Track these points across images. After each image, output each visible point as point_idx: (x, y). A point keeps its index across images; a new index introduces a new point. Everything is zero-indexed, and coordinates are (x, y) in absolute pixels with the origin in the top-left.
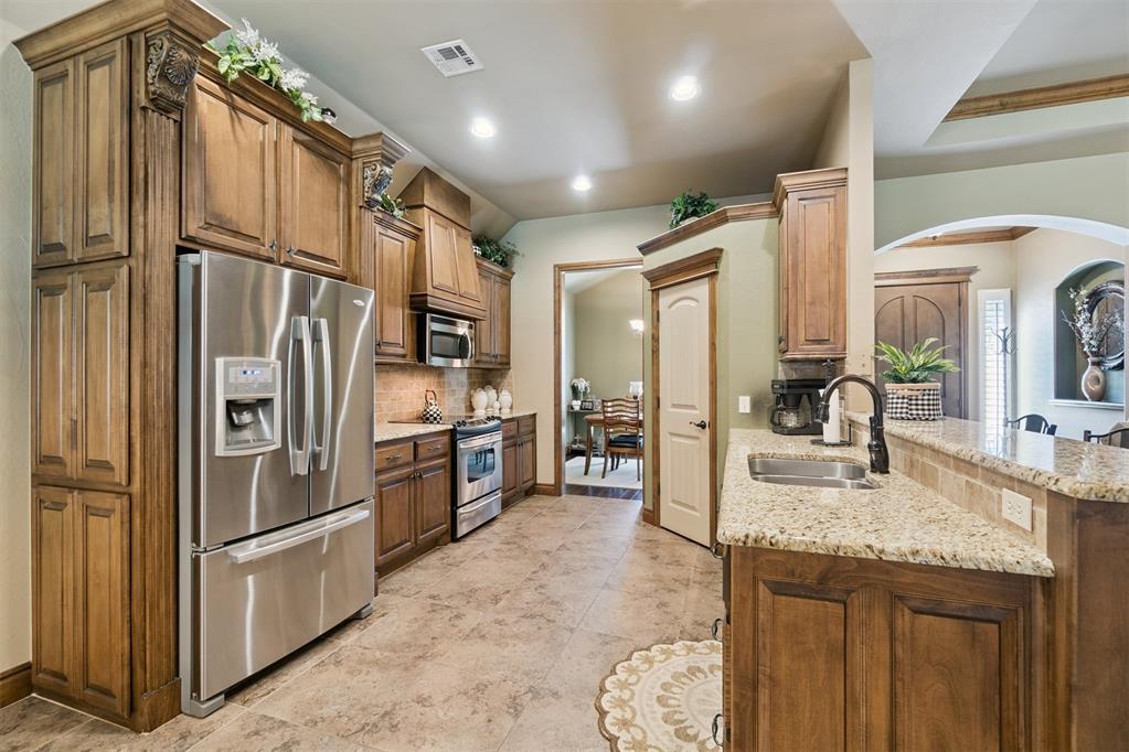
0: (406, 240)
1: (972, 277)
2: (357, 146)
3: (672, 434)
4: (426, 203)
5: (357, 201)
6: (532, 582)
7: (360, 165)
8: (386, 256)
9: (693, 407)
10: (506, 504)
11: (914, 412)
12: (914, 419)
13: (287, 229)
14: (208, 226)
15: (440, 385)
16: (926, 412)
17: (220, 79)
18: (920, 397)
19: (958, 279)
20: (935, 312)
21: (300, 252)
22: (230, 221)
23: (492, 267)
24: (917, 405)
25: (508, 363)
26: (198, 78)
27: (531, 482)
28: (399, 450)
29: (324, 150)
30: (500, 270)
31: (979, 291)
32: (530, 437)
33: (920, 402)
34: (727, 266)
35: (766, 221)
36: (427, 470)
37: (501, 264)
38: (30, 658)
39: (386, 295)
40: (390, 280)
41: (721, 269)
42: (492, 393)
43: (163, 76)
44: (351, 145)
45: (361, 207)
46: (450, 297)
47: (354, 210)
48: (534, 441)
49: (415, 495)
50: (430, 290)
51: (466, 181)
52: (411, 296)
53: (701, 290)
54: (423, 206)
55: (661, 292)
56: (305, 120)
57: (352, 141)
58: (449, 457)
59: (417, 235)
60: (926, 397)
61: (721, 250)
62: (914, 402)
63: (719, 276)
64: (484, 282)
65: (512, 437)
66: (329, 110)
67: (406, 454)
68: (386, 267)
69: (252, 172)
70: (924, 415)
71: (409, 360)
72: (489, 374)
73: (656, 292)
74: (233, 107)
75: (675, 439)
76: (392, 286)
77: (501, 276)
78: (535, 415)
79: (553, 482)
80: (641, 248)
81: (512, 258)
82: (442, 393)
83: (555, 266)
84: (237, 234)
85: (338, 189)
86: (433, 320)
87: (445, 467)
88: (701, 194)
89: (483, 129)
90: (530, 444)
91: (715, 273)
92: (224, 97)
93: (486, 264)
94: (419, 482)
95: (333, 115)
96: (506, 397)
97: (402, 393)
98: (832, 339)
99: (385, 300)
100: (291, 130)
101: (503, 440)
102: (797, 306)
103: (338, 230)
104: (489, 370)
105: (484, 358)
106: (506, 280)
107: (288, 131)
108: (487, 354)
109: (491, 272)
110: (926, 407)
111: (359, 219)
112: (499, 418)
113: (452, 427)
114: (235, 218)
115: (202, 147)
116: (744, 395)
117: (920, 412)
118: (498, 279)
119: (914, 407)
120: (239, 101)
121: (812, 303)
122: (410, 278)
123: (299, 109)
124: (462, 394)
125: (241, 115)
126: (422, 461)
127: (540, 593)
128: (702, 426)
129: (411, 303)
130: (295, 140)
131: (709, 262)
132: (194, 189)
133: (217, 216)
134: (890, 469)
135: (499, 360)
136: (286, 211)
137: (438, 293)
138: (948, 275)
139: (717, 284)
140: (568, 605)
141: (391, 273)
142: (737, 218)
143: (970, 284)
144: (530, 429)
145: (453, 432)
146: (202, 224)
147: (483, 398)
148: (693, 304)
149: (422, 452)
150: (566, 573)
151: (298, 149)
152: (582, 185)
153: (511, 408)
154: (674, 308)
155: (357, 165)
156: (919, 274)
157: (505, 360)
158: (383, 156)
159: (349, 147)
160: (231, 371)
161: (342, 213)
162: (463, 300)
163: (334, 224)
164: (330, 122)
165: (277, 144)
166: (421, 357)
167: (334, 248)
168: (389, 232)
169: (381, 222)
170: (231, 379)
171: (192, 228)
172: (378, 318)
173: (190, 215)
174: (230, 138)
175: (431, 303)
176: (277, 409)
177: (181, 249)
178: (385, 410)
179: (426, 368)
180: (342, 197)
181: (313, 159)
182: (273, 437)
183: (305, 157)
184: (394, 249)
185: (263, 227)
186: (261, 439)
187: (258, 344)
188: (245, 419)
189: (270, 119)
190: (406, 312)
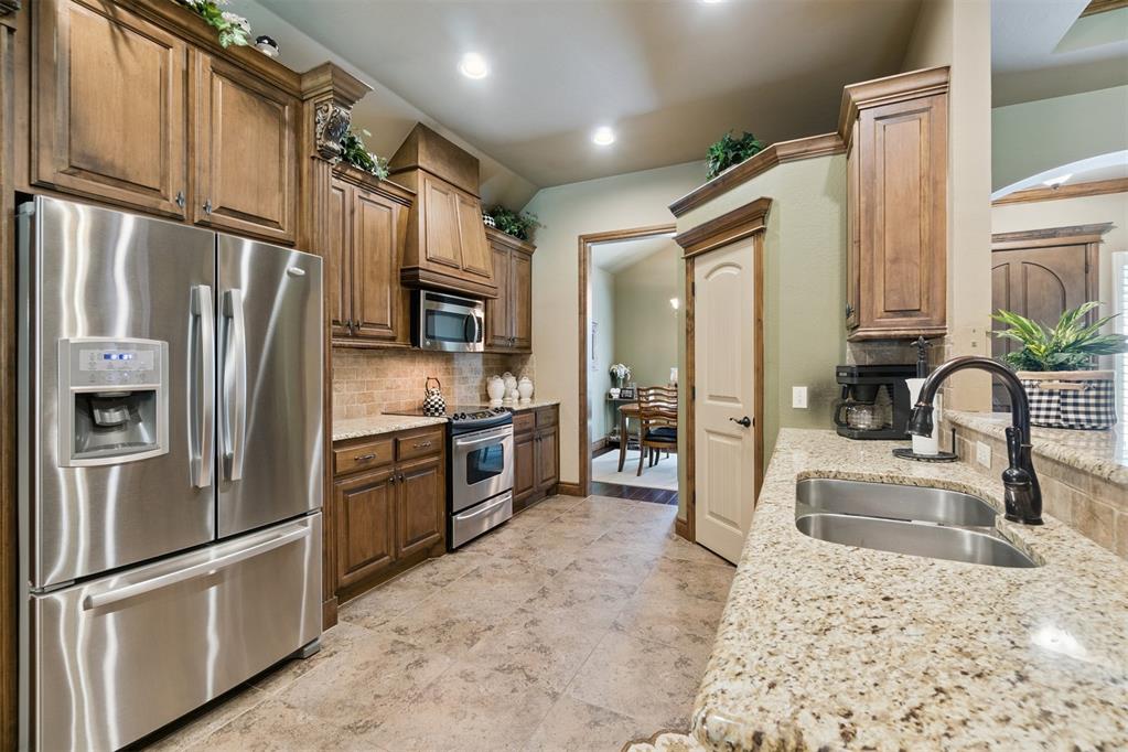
0: (394, 205)
1: (1104, 237)
2: (307, 84)
3: (709, 432)
4: (420, 164)
5: (308, 150)
6: (524, 614)
7: (312, 106)
8: (368, 223)
9: (734, 399)
10: (519, 507)
11: (1071, 416)
12: (1071, 427)
13: (202, 181)
14: (75, 170)
15: (448, 372)
16: (1093, 417)
18: (1081, 393)
19: (1086, 239)
20: (1051, 280)
21: (223, 210)
22: (112, 166)
23: (509, 240)
24: (1076, 404)
25: (529, 347)
27: (552, 481)
28: (374, 448)
29: (259, 87)
30: (518, 243)
31: (1114, 254)
32: (552, 429)
33: (1081, 401)
34: (777, 221)
35: (831, 157)
36: (410, 473)
37: (518, 236)
39: (368, 268)
40: (373, 253)
41: (769, 225)
42: (511, 380)
44: (300, 82)
45: (313, 158)
46: (450, 271)
47: (306, 162)
48: (556, 435)
49: (396, 501)
50: (422, 263)
51: (470, 139)
52: (402, 270)
53: (744, 253)
54: (417, 167)
55: (696, 260)
56: (225, 44)
57: (300, 77)
58: (443, 455)
59: (410, 201)
60: (1093, 393)
61: (769, 201)
62: (1070, 400)
63: (767, 235)
64: (497, 256)
65: (529, 430)
66: (266, 38)
67: (384, 451)
68: (369, 236)
69: (147, 107)
70: (1089, 421)
71: (399, 343)
72: (509, 358)
73: (690, 259)
74: (116, 23)
75: (712, 438)
76: (376, 258)
77: (520, 250)
78: (557, 405)
79: (577, 481)
80: (673, 209)
81: (533, 230)
82: (451, 381)
83: (580, 237)
84: (122, 182)
85: (281, 136)
86: (429, 297)
87: (437, 466)
88: (745, 134)
89: (475, 67)
90: (551, 440)
91: (762, 231)
92: (100, 7)
93: (499, 236)
94: (401, 487)
95: (272, 43)
96: (526, 385)
97: (400, 381)
98: (924, 309)
99: (367, 275)
100: (209, 58)
101: (515, 433)
102: (872, 263)
103: (281, 184)
104: (510, 355)
105: (497, 342)
106: (526, 255)
107: (202, 61)
108: (502, 337)
109: (504, 244)
110: (1093, 409)
111: (312, 173)
112: (509, 409)
113: (446, 420)
114: (119, 162)
115: (67, 68)
116: (800, 384)
117: (1082, 417)
118: (515, 253)
119: (1070, 408)
120: (125, 16)
121: (895, 260)
122: (401, 249)
123: (216, 31)
124: (476, 381)
125: (129, 34)
126: (405, 460)
127: (530, 633)
128: (746, 423)
129: (402, 278)
130: (214, 70)
131: (754, 217)
132: (52, 122)
133: (89, 158)
134: (1044, 516)
135: (517, 343)
136: (200, 156)
137: (433, 267)
138: (1070, 235)
139: (764, 244)
140: (560, 655)
141: (374, 243)
142: (789, 158)
143: (1101, 246)
144: (552, 420)
145: (448, 426)
146: (65, 167)
147: (498, 386)
148: (734, 271)
149: (405, 449)
150: (568, 604)
151: (219, 83)
152: (604, 138)
153: (532, 397)
154: (712, 277)
155: (308, 107)
156: (1031, 235)
157: (525, 344)
158: (335, 93)
159: (295, 84)
160: (84, 355)
161: (289, 165)
162: (466, 276)
163: (274, 175)
164: (268, 51)
165: (186, 74)
166: (415, 340)
167: (275, 207)
168: (373, 197)
169: (360, 184)
170: (84, 366)
171: (47, 173)
172: (357, 294)
173: (45, 154)
174: (113, 60)
175: (423, 278)
176: (162, 404)
177: (22, 198)
178: (378, 401)
179: (420, 352)
180: (288, 146)
181: (244, 95)
182: (154, 439)
183: (234, 93)
184: (378, 216)
185: (164, 178)
186: (135, 443)
187: (100, 322)
188: (114, 416)
189: (179, 45)
190: (396, 288)
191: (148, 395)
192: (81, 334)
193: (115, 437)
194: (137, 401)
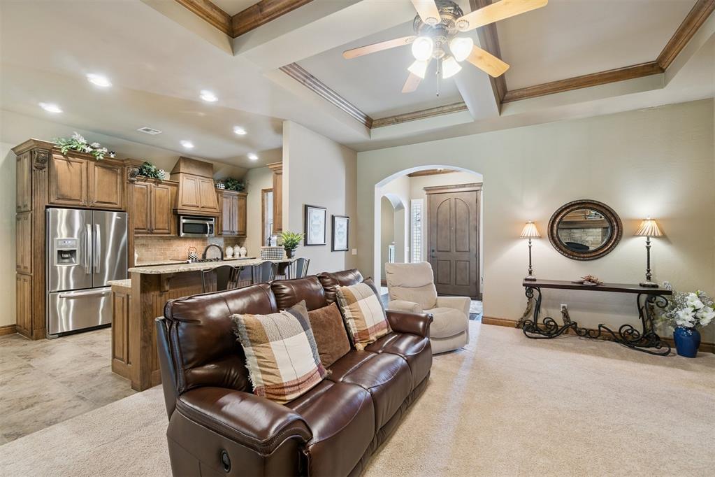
0: (169, 187)
1: (482, 188)
2: (125, 162)
4: (181, 171)
8: (157, 195)
13: (92, 195)
14: (59, 199)
17: (63, 154)
19: (476, 189)
20: (464, 205)
21: (98, 202)
22: (67, 196)
23: (232, 192)
25: (245, 234)
26: (54, 155)
29: (110, 166)
30: (237, 193)
37: (239, 190)
38: (15, 323)
39: (157, 210)
40: (160, 203)
42: (237, 248)
43: (38, 161)
45: (127, 183)
46: (194, 209)
50: (180, 206)
51: (208, 159)
52: (174, 209)
54: (179, 173)
57: (123, 161)
59: (177, 185)
64: (224, 199)
68: (158, 199)
69: (77, 179)
71: (172, 235)
72: (238, 239)
74: (69, 161)
76: (161, 206)
77: (238, 196)
83: (262, 190)
84: (70, 200)
85: (117, 178)
86: (184, 218)
89: (188, 145)
92: (64, 159)
93: (226, 191)
95: (113, 153)
96: (244, 250)
97: (178, 248)
99: (157, 213)
100: (93, 163)
103: (116, 192)
104: (235, 238)
105: (224, 233)
106: (244, 197)
107: (92, 164)
108: (227, 231)
109: (230, 195)
111: (127, 187)
115: (56, 176)
118: (235, 197)
120: (71, 159)
122: (173, 202)
123: (95, 156)
125: (71, 162)
129: (173, 213)
130: (95, 166)
132: (53, 189)
133: (62, 195)
135: (237, 233)
136: (91, 189)
137: (184, 208)
138: (470, 187)
141: (160, 201)
146: (56, 198)
147: (230, 250)
151: (96, 168)
152: (253, 157)
153: (246, 255)
155: (126, 168)
156: (457, 186)
157: (243, 233)
159: (122, 163)
160: (60, 242)
161: (119, 186)
162: (202, 210)
163: (114, 190)
164: (112, 156)
165: (87, 169)
166: (179, 234)
167: (116, 199)
168: (160, 185)
169: (154, 182)
170: (60, 244)
171: (53, 200)
172: (153, 219)
173: (52, 196)
174: (67, 171)
175: (179, 212)
176: (78, 253)
177: (47, 207)
178: (168, 255)
179: (181, 238)
180: (119, 180)
181: (104, 170)
182: (76, 262)
183: (101, 170)
184: (162, 192)
185: (81, 196)
186: (71, 262)
187: (71, 234)
188: (67, 256)
189: (85, 161)
190: (170, 216)
191: (75, 251)
192: (64, 237)
193: (66, 261)
194: (72, 252)
